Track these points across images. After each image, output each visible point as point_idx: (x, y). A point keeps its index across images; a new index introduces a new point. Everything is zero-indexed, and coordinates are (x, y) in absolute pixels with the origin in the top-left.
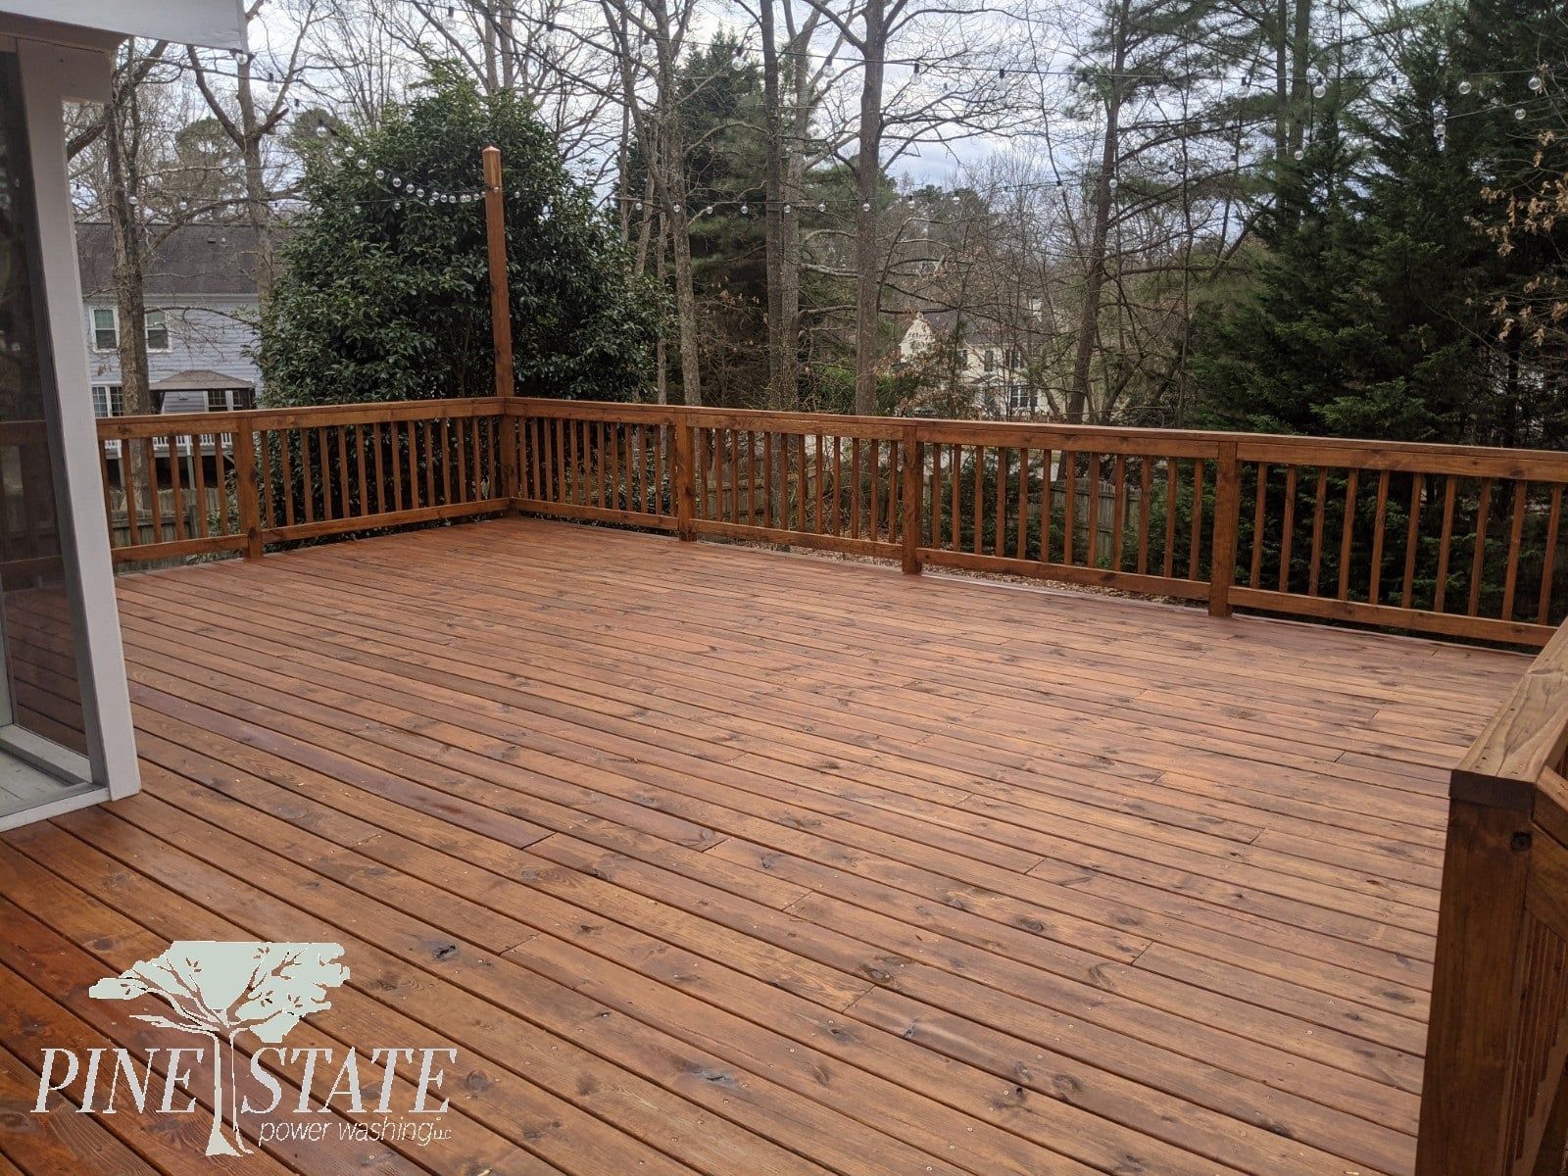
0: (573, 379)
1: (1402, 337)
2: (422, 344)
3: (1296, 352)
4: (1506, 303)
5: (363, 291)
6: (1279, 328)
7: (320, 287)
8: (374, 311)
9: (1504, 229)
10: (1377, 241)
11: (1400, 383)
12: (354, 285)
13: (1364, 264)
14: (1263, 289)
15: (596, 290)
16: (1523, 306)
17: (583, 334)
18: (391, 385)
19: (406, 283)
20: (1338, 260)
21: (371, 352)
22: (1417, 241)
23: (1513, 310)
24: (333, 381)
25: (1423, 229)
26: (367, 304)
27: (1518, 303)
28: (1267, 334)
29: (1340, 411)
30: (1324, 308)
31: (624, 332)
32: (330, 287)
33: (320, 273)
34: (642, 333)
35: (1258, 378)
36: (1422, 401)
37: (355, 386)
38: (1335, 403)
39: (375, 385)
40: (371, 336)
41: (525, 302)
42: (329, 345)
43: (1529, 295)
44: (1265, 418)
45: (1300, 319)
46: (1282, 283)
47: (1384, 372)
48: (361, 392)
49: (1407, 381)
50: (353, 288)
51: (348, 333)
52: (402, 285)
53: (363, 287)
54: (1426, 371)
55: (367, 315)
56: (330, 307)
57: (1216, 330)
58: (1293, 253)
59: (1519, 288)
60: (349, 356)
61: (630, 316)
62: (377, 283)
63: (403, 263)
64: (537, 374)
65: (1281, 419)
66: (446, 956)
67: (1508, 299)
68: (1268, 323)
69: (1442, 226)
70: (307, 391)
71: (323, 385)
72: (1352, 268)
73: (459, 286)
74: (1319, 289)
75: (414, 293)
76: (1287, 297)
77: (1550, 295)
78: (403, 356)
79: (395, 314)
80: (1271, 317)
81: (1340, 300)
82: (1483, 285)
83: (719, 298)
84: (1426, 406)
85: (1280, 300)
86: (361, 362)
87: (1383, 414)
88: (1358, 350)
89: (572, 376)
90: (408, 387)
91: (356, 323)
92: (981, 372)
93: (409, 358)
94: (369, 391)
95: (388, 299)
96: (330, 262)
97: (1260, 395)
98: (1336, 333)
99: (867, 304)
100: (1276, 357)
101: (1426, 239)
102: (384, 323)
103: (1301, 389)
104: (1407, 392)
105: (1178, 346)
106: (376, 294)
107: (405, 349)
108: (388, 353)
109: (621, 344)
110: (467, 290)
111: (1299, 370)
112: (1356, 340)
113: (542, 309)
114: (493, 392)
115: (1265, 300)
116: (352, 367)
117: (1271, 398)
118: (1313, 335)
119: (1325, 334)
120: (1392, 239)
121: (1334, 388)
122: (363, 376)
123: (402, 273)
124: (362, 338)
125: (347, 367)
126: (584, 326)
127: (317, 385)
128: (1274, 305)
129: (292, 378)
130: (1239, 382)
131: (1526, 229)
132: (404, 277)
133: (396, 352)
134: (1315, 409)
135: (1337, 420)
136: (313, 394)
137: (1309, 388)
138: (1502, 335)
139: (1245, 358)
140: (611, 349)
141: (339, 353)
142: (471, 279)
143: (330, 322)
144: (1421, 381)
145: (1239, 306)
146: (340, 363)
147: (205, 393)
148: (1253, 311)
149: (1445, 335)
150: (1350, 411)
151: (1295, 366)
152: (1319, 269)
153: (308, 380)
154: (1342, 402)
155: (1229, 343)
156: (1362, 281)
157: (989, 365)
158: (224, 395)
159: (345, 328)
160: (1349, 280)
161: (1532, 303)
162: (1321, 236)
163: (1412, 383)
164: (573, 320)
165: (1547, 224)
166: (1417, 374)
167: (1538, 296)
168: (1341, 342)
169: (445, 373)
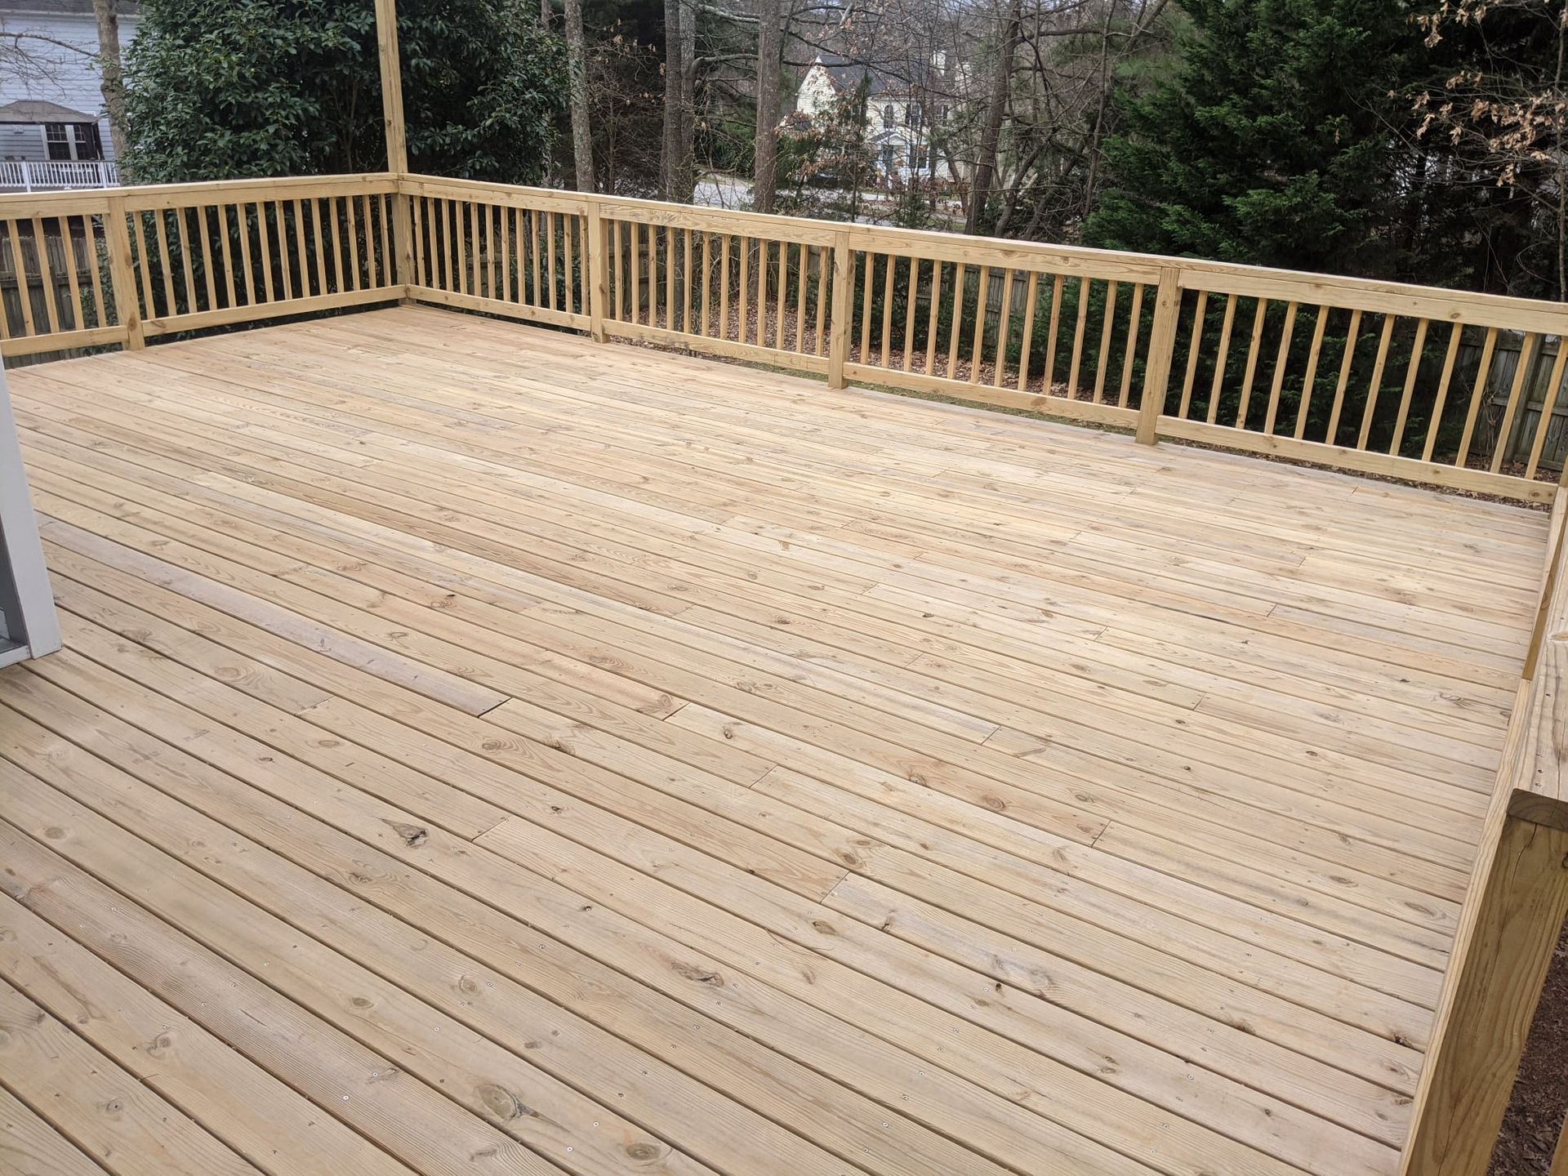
0: (471, 153)
1: (1318, 128)
2: (305, 110)
3: (1213, 138)
4: (1428, 97)
5: (236, 47)
6: (1200, 113)
7: (187, 40)
8: (249, 72)
9: (1435, 18)
10: (1303, 25)
11: (1314, 177)
12: (226, 40)
13: (1289, 48)
14: (1186, 68)
15: (494, 52)
16: (1444, 102)
17: (482, 103)
18: (271, 159)
19: (284, 39)
20: (1263, 42)
21: (247, 119)
22: (1345, 26)
23: (1433, 106)
24: (206, 151)
25: (1351, 13)
26: (241, 63)
27: (1439, 98)
28: (1186, 117)
29: (1253, 204)
30: (1243, 92)
31: (525, 102)
32: (198, 42)
33: (184, 23)
34: (544, 103)
35: (1173, 164)
36: (1332, 196)
37: (232, 157)
38: (1247, 195)
39: (254, 155)
40: (250, 100)
41: (417, 65)
42: (200, 110)
43: (1452, 91)
44: (1178, 207)
45: (1219, 102)
46: (1204, 62)
47: (1296, 165)
48: (239, 164)
49: (1321, 174)
50: (223, 44)
51: (222, 96)
52: (279, 42)
53: (236, 42)
54: (1342, 165)
55: (241, 76)
56: (199, 65)
57: (1135, 110)
58: (1218, 31)
59: (1442, 82)
60: (224, 123)
61: (531, 83)
62: (251, 39)
63: (278, 16)
64: (432, 147)
65: (1194, 209)
66: (417, 842)
67: (1430, 93)
68: (1188, 104)
69: (1371, 10)
70: (178, 162)
71: (196, 154)
72: (1277, 52)
73: (343, 44)
74: (1242, 72)
75: (294, 52)
76: (1208, 77)
77: (1471, 91)
78: (285, 125)
79: (275, 77)
80: (1192, 100)
81: (1262, 87)
82: (1406, 75)
83: (613, 44)
84: (1336, 202)
85: (1201, 80)
86: (237, 130)
87: (1294, 209)
88: (1274, 140)
89: (468, 150)
90: (291, 159)
91: (230, 85)
92: (880, 129)
93: (291, 128)
94: (249, 162)
95: (262, 56)
96: (196, 11)
97: (1175, 182)
98: (1255, 121)
99: (769, 55)
100: (1193, 142)
101: (1353, 24)
102: (261, 85)
103: (1215, 178)
104: (1320, 185)
105: (1091, 120)
106: (250, 51)
107: (287, 118)
108: (267, 122)
109: (521, 116)
110: (351, 48)
111: (1214, 156)
112: (1274, 130)
113: (435, 73)
114: (385, 168)
115: (1186, 80)
116: (228, 135)
117: (1185, 187)
118: (1232, 121)
119: (1244, 122)
120: (1319, 23)
121: (1248, 178)
122: (240, 146)
123: (278, 27)
124: (238, 103)
125: (222, 135)
126: (482, 93)
127: (188, 154)
128: (1195, 85)
129: (160, 145)
130: (1154, 168)
131: (1458, 19)
132: (281, 32)
133: (276, 121)
134: (1227, 201)
135: (1249, 213)
136: (185, 165)
137: (1223, 178)
138: (1420, 131)
139: (1161, 142)
140: (513, 121)
141: (212, 119)
142: (355, 35)
143: (200, 83)
144: (1334, 176)
145: (1161, 85)
146: (213, 130)
147: (43, 128)
148: (1173, 91)
149: (1362, 127)
150: (1262, 204)
151: (1211, 153)
152: (1243, 50)
153: (179, 149)
154: (1255, 195)
155: (1147, 124)
156: (1287, 67)
157: (889, 121)
158: (63, 129)
159: (218, 90)
160: (1273, 63)
161: (1454, 100)
162: (1247, 13)
163: (1326, 177)
164: (469, 88)
165: (1479, 15)
166: (1333, 168)
167: (1460, 92)
168: (1260, 131)
169: (329, 145)
